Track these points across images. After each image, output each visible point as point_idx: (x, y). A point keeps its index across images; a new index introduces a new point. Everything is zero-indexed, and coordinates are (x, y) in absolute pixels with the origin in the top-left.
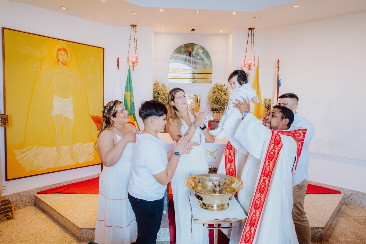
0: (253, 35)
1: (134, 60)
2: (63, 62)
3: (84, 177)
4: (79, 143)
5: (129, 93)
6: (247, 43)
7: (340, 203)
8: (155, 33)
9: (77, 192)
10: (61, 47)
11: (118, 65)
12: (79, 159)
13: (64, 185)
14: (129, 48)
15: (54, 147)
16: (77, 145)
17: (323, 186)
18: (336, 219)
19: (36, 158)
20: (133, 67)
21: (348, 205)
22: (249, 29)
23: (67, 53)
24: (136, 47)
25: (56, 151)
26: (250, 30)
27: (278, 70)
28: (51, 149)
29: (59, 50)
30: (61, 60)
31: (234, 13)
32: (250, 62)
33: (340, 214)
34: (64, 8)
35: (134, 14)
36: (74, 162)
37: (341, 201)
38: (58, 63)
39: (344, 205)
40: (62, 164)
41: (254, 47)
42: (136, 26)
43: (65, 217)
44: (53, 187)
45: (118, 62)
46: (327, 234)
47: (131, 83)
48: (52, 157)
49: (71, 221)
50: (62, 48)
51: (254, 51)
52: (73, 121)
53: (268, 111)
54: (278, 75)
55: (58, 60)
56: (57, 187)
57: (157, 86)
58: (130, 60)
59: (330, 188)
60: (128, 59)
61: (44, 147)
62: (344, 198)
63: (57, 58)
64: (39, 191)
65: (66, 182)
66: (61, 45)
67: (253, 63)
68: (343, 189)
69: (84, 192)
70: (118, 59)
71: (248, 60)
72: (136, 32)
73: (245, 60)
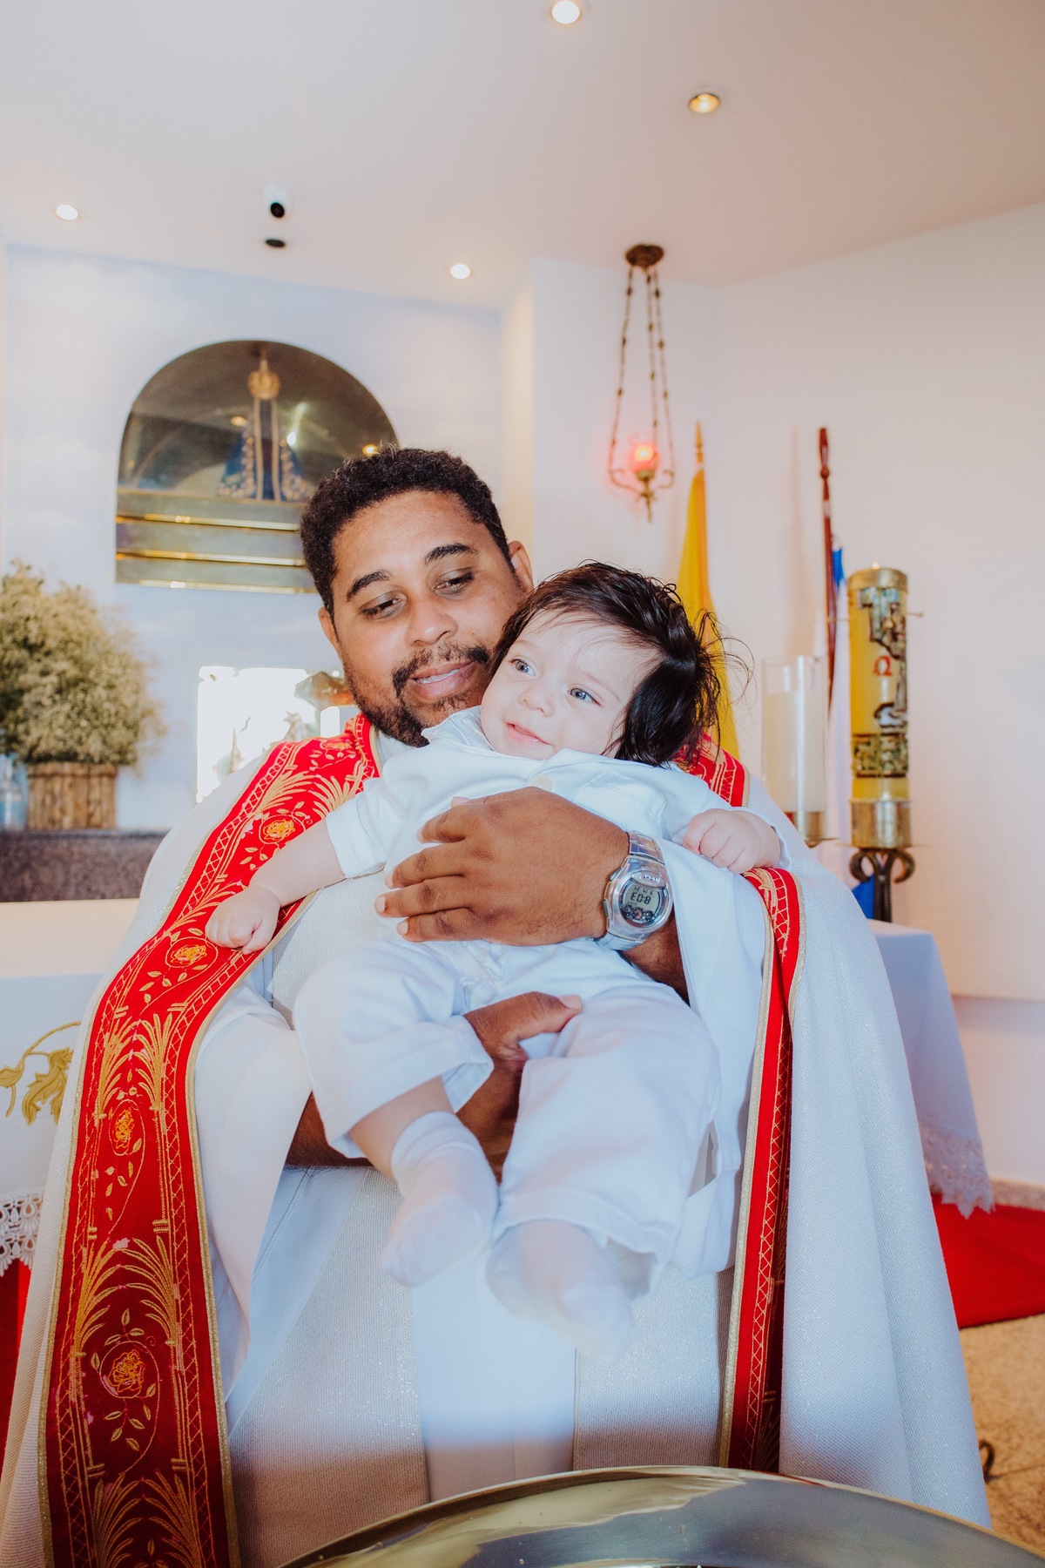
0: (659, 294)
22: (634, 256)
26: (639, 264)
27: (826, 496)
32: (644, 454)
51: (666, 395)
53: (895, 664)
54: (827, 522)
71: (634, 442)
73: (614, 443)
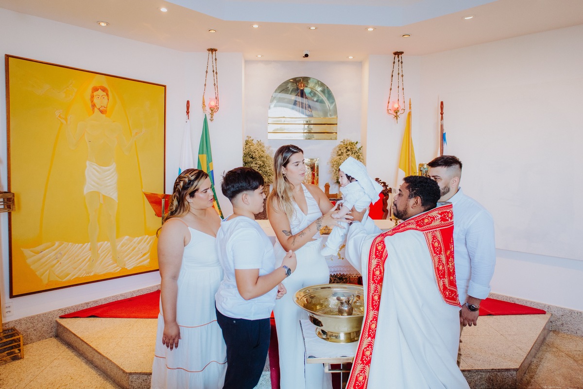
0: (402, 62)
1: (213, 104)
2: (101, 109)
3: (134, 292)
4: (127, 237)
5: (205, 156)
6: (392, 76)
7: (544, 329)
8: (246, 62)
9: (123, 314)
10: (97, 85)
11: (188, 113)
12: (127, 262)
13: (103, 304)
14: (205, 85)
15: (86, 244)
16: (124, 240)
17: (517, 303)
18: (538, 355)
19: (58, 261)
20: (212, 114)
21: (558, 333)
22: (395, 53)
23: (107, 95)
24: (216, 83)
25: (90, 250)
26: (397, 56)
27: (442, 118)
28: (81, 247)
29: (95, 89)
30: (98, 106)
31: (370, 29)
32: (396, 106)
33: (544, 348)
34: (103, 24)
35: (212, 31)
36: (118, 267)
37: (545, 326)
38: (93, 109)
39: (551, 333)
40: (100, 270)
41: (404, 82)
42: (215, 50)
43: (105, 355)
44: (86, 308)
45: (188, 108)
46: (524, 379)
47: (208, 141)
48: (84, 258)
49: (114, 361)
50: (100, 87)
51: (403, 89)
52: (117, 201)
54: (442, 126)
55: (94, 106)
56: (92, 306)
57: (250, 144)
58: (207, 103)
59: (528, 305)
60: (204, 102)
61: (70, 243)
62: (551, 322)
63: (92, 101)
64: (63, 314)
65: (105, 299)
66: (98, 81)
67: (402, 107)
68: (549, 307)
69: (134, 314)
70: (188, 102)
71: (394, 103)
72: (216, 59)
73: (389, 102)
